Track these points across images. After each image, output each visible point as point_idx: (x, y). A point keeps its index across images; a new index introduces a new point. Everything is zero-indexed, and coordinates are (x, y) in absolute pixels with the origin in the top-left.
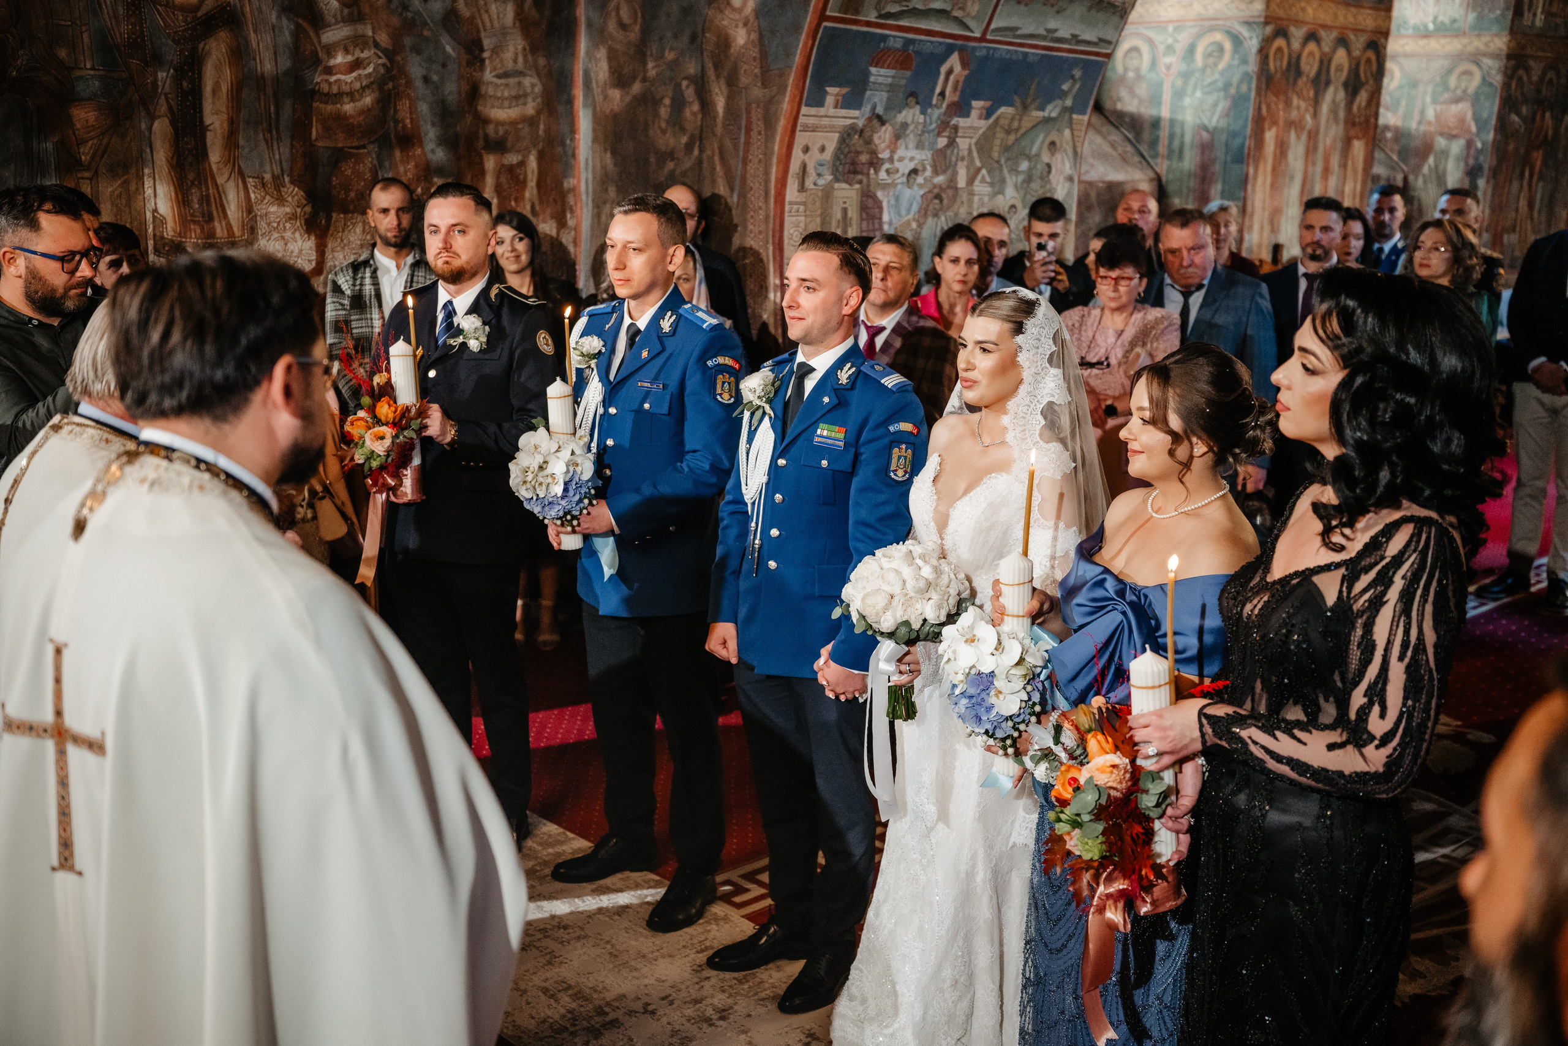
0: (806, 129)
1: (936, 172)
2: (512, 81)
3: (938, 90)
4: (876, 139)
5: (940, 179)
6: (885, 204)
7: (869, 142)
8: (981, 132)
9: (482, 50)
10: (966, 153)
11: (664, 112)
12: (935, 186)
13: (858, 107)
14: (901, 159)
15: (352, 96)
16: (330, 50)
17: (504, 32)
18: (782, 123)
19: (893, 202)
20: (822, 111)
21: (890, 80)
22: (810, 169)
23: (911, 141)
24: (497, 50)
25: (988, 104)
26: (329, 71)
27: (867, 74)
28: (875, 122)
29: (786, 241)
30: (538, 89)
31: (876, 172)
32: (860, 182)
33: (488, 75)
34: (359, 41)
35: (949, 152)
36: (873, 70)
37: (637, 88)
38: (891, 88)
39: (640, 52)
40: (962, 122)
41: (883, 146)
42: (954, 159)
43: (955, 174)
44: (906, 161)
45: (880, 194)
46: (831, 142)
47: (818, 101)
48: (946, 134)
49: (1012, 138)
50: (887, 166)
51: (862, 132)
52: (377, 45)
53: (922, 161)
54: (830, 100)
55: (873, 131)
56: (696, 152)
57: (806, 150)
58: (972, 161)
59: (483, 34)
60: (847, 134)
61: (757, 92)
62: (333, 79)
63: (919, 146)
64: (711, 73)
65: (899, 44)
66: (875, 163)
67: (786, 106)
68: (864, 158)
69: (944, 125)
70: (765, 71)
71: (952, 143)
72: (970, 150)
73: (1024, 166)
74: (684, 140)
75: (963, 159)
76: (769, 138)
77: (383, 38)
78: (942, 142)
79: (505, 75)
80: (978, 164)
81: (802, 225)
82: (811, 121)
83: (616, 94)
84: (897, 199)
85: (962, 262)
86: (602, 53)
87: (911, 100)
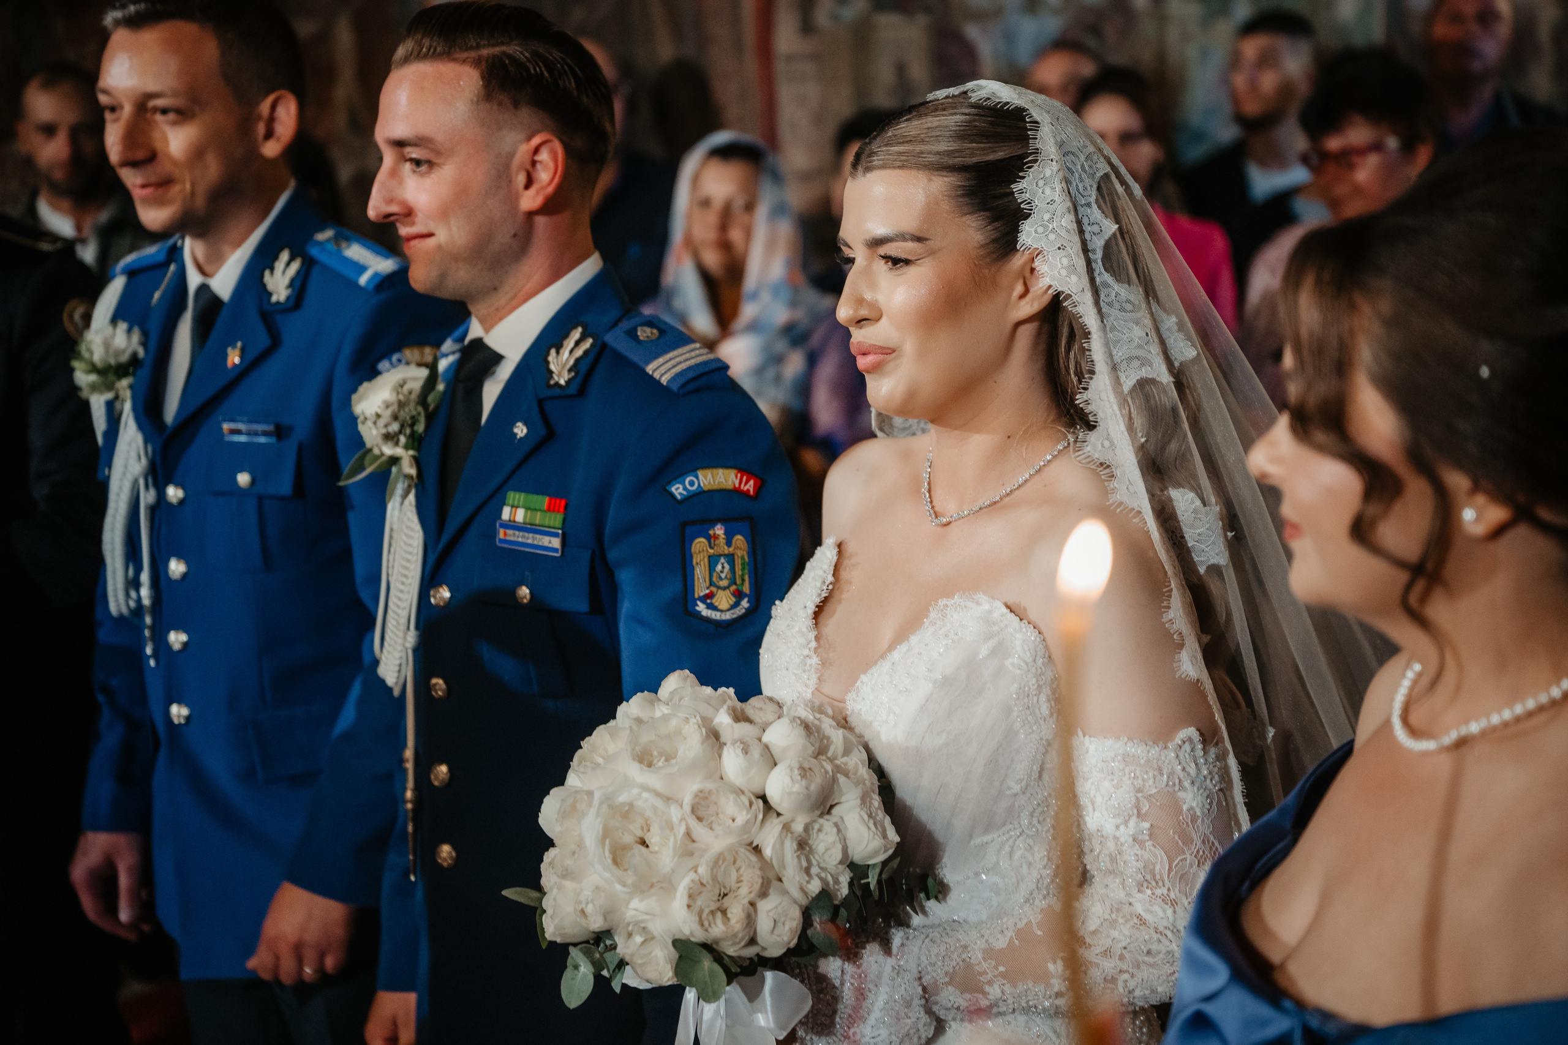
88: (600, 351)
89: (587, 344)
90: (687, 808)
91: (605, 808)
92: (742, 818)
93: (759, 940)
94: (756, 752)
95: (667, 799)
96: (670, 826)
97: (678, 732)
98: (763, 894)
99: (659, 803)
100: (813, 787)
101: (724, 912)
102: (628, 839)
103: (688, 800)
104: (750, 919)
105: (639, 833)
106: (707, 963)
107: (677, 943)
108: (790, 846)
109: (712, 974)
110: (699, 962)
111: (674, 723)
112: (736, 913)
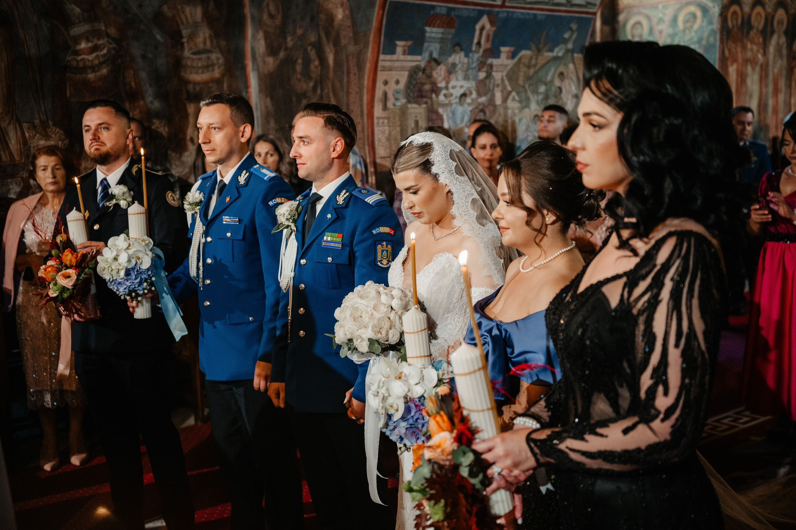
0: (384, 69)
1: (479, 95)
2: (203, 56)
3: (476, 41)
4: (434, 74)
5: (483, 99)
6: (445, 117)
7: (430, 76)
8: (509, 67)
9: (181, 37)
10: (500, 82)
11: (299, 68)
12: (479, 104)
13: (420, 53)
14: (454, 87)
15: (94, 68)
16: (77, 40)
17: (196, 25)
18: (368, 66)
19: (450, 115)
20: (394, 57)
21: (440, 36)
22: (390, 96)
24: (192, 37)
25: (512, 49)
26: (77, 53)
27: (424, 32)
28: (433, 63)
29: (376, 143)
30: (221, 61)
31: (437, 95)
32: (426, 103)
33: (187, 53)
34: (95, 34)
35: (487, 81)
36: (428, 29)
37: (282, 54)
38: (442, 41)
39: (282, 32)
40: (495, 61)
41: (440, 79)
42: (491, 86)
43: (493, 96)
44: (458, 88)
45: (441, 111)
46: (404, 78)
47: (392, 51)
48: (485, 69)
49: (532, 71)
50: (444, 92)
51: (424, 70)
52: (108, 36)
53: (469, 89)
54: (399, 50)
55: (432, 69)
56: (319, 91)
57: (386, 83)
58: (504, 87)
59: (181, 27)
60: (414, 72)
61: (352, 48)
62: (79, 58)
63: (466, 78)
64: (324, 39)
65: (444, 11)
66: (436, 90)
67: (369, 55)
68: (427, 87)
69: (482, 64)
70: (356, 34)
71: (489, 76)
72: (502, 80)
73: (542, 89)
74: (311, 84)
75: (498, 86)
76: (361, 78)
77: (112, 31)
78: (482, 75)
79: (198, 53)
80: (509, 88)
81: (387, 132)
82: (387, 64)
83: (270, 60)
84: (453, 113)
85: (488, 147)
86: (261, 35)
87: (457, 48)
88: (351, 195)
89: (347, 194)
90: (372, 308)
91: (352, 308)
92: (385, 310)
93: (389, 340)
94: (389, 296)
95: (367, 307)
96: (368, 313)
97: (370, 292)
98: (391, 329)
99: (365, 307)
100: (403, 303)
101: (381, 333)
102: (357, 315)
103: (372, 306)
104: (387, 334)
105: (360, 315)
106: (376, 345)
107: (370, 340)
108: (397, 318)
109: (378, 347)
110: (374, 345)
111: (369, 290)
112: (384, 333)
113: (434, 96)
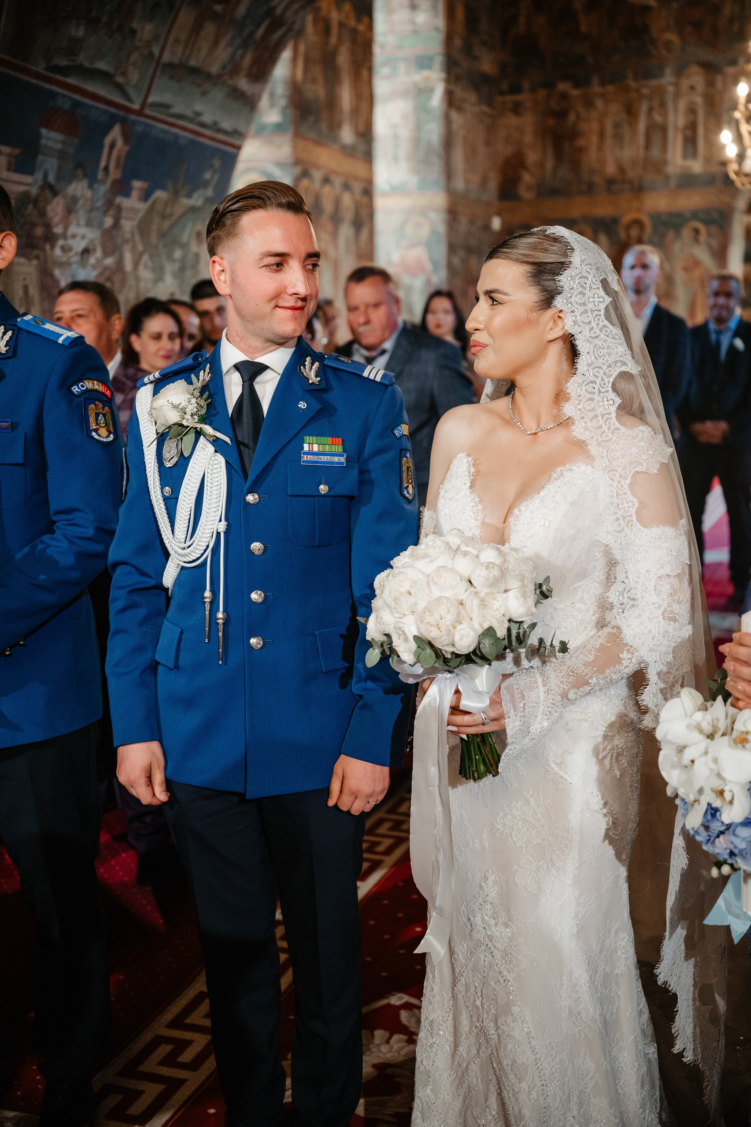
1: (106, 253)
3: (103, 163)
4: (49, 210)
5: (109, 261)
7: (43, 214)
8: (140, 214)
10: (128, 236)
12: (106, 268)
13: (31, 172)
14: (74, 236)
21: (59, 146)
23: (82, 216)
25: (146, 185)
27: (38, 136)
28: (48, 193)
31: (53, 247)
32: (37, 258)
35: (115, 233)
36: (44, 131)
38: (62, 156)
40: (125, 202)
41: (56, 219)
42: (120, 240)
43: (122, 256)
44: (78, 239)
45: (56, 271)
48: (111, 212)
49: (166, 225)
50: (60, 242)
51: (35, 202)
53: (92, 241)
55: (47, 202)
58: (135, 244)
60: (21, 202)
63: (89, 224)
65: (67, 106)
66: (50, 238)
68: (39, 231)
69: (109, 204)
71: (116, 225)
72: (133, 233)
73: (178, 254)
75: (127, 241)
78: (109, 222)
80: (140, 247)
87: (79, 172)
88: (324, 368)
89: (317, 365)
113: (48, 247)
